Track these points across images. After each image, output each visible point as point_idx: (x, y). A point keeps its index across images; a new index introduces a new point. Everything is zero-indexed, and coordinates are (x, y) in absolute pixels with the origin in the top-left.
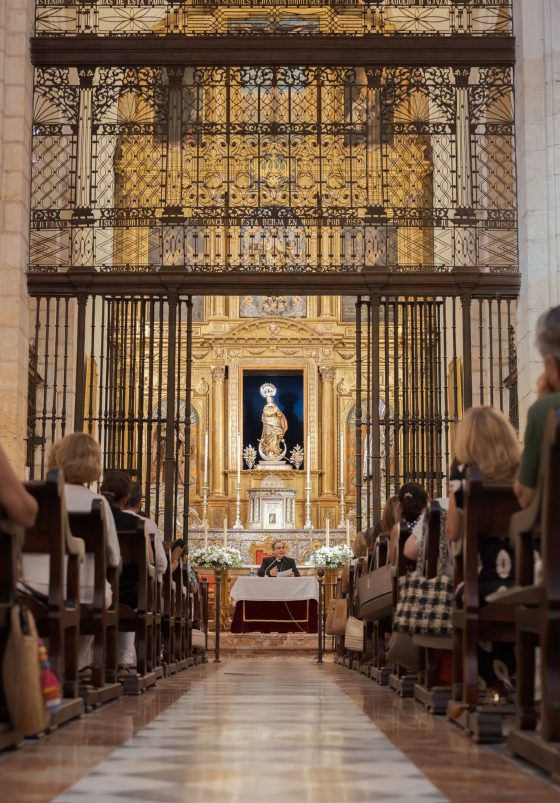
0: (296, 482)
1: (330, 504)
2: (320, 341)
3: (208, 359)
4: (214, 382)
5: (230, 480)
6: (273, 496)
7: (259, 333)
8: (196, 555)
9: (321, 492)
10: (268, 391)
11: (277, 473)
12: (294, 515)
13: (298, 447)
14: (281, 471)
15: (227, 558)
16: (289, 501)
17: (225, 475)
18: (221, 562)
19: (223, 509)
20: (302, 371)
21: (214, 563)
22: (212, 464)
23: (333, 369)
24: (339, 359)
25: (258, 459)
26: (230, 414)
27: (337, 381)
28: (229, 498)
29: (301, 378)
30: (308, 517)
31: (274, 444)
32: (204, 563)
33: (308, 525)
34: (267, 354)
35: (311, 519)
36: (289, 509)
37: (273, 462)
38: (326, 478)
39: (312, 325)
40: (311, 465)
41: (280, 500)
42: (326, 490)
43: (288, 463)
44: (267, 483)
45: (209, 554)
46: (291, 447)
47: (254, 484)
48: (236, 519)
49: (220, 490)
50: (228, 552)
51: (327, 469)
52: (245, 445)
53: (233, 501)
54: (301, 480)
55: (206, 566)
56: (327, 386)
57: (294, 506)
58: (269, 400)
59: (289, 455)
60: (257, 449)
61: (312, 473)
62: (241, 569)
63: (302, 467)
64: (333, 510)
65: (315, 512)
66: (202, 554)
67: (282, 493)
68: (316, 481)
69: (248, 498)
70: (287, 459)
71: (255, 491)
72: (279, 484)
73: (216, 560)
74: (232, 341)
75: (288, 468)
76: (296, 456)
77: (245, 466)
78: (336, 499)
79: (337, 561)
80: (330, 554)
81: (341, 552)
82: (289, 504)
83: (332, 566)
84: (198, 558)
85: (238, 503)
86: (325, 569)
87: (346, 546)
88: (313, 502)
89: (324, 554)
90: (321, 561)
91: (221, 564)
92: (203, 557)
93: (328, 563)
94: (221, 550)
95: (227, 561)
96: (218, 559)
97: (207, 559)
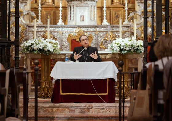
1: (118, 9)
6: (83, 4)
8: (27, 44)
9: (112, 1)
12: (95, 16)
15: (50, 47)
16: (93, 7)
18: (46, 49)
21: (40, 50)
28: (55, 5)
30: (105, 17)
32: (34, 50)
33: (105, 23)
35: (106, 19)
36: (92, 12)
41: (87, 6)
45: (37, 44)
48: (59, 19)
49: (50, 0)
50: (50, 43)
53: (58, 7)
55: (35, 52)
57: (95, 10)
64: (120, 13)
65: (108, 15)
66: (32, 44)
67: (88, 2)
69: (67, 6)
71: (71, 1)
73: (41, 48)
78: (122, 6)
79: (127, 49)
80: (123, 44)
81: (130, 42)
82: (92, 9)
83: (124, 52)
84: (29, 46)
85: (61, 9)
86: (119, 54)
87: (134, 38)
88: (108, 8)
89: (118, 44)
90: (117, 49)
91: (45, 51)
92: (32, 46)
93: (121, 50)
94: (45, 41)
95: (49, 49)
96: (43, 48)
97: (36, 48)
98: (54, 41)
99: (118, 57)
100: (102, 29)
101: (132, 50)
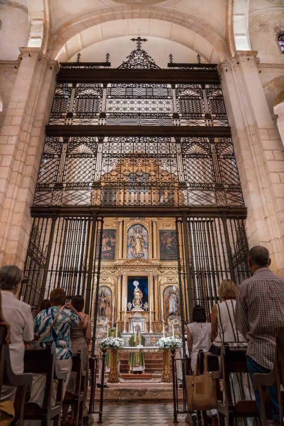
0: (146, 316)
1: (158, 324)
2: (153, 266)
3: (116, 273)
4: (118, 280)
5: (122, 315)
6: (138, 320)
7: (133, 264)
8: (102, 342)
9: (155, 319)
10: (136, 283)
11: (139, 312)
12: (145, 328)
13: (146, 303)
14: (141, 312)
15: (117, 343)
16: (144, 322)
17: (121, 313)
18: (114, 345)
20: (147, 277)
21: (110, 346)
22: (116, 310)
23: (158, 276)
24: (159, 273)
25: (133, 307)
26: (123, 291)
27: (159, 280)
28: (122, 321)
29: (147, 279)
30: (151, 328)
31: (138, 302)
32: (106, 346)
33: (151, 332)
34: (136, 271)
37: (138, 308)
38: (156, 314)
39: (151, 261)
40: (151, 310)
41: (140, 322)
42: (157, 318)
43: (143, 309)
44: (135, 316)
45: (109, 341)
46: (144, 303)
47: (131, 316)
48: (124, 329)
49: (119, 318)
50: (118, 340)
51: (156, 310)
52: (128, 302)
53: (123, 323)
54: (148, 315)
56: (156, 281)
57: (145, 324)
58: (136, 286)
59: (143, 306)
60: (132, 304)
61: (152, 312)
62: (124, 349)
63: (148, 310)
64: (159, 326)
65: (153, 327)
66: (105, 341)
67: (141, 319)
68: (153, 315)
69: (129, 322)
70: (142, 307)
71: (131, 318)
72: (140, 316)
73: (111, 344)
74: (124, 266)
75: (143, 310)
76: (146, 306)
77: (128, 310)
78: (160, 322)
79: (169, 345)
80: (166, 341)
81: (170, 340)
83: (167, 347)
84: (103, 343)
85: (125, 323)
86: (164, 349)
87: (173, 337)
88: (152, 323)
89: (163, 341)
90: (162, 345)
91: (114, 347)
92: (106, 343)
93: (165, 346)
94: (114, 339)
95: (117, 345)
97: (108, 344)
98: (120, 339)
99: (163, 351)
100: (149, 336)
101: (172, 346)
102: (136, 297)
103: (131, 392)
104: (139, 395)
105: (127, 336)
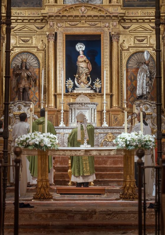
0: (97, 100)
1: (117, 113)
2: (110, 17)
3: (45, 29)
4: (49, 42)
5: (58, 99)
6: (83, 107)
7: (75, 13)
8: (22, 139)
9: (111, 106)
10: (80, 47)
11: (86, 94)
12: (96, 119)
13: (98, 80)
14: (88, 94)
15: (47, 142)
16: (93, 110)
17: (55, 96)
18: (42, 144)
19: (54, 116)
20: (100, 36)
21: (36, 145)
22: (47, 90)
23: (118, 34)
24: (121, 29)
25: (75, 86)
26: (58, 61)
27: (121, 41)
28: (57, 109)
29: (100, 41)
30: (105, 119)
31: (84, 78)
32: (28, 145)
33: (105, 125)
34: (79, 25)
35: (106, 121)
36: (93, 115)
37: (83, 89)
38: (115, 98)
39: (106, 8)
40: (106, 90)
41: (88, 109)
42: (115, 104)
43: (92, 89)
44: (79, 100)
45: (33, 139)
46: (93, 80)
47: (72, 101)
48: (61, 121)
49: (52, 105)
50: (48, 137)
51: (115, 92)
52: (67, 79)
53: (59, 111)
54: (100, 99)
55: (30, 148)
56: (115, 44)
57: (96, 113)
58: (81, 53)
59: (92, 84)
60: (74, 81)
61: (106, 95)
62: (58, 150)
63: (100, 92)
64: (119, 116)
65: (108, 118)
66: (27, 139)
67: (88, 105)
68: (109, 99)
69: (68, 109)
70: (91, 87)
71: (72, 104)
72: (87, 100)
73: (37, 143)
74: (59, 17)
75: (92, 92)
76: (97, 85)
77: (67, 91)
78: (121, 110)
79: (135, 144)
80: (129, 139)
81: (137, 137)
82: (93, 112)
83: (130, 148)
84: (23, 141)
85: (62, 111)
86: (125, 151)
87: (141, 132)
88: (108, 111)
89: (124, 138)
90: (122, 144)
91: (42, 147)
92: (28, 141)
93: (127, 146)
94: (42, 135)
95: (46, 144)
96: (40, 143)
97: (31, 143)
98: (52, 136)
99: (123, 153)
101: (140, 146)
102: (81, 70)
103: (70, 214)
104: (83, 219)
105: (66, 131)
